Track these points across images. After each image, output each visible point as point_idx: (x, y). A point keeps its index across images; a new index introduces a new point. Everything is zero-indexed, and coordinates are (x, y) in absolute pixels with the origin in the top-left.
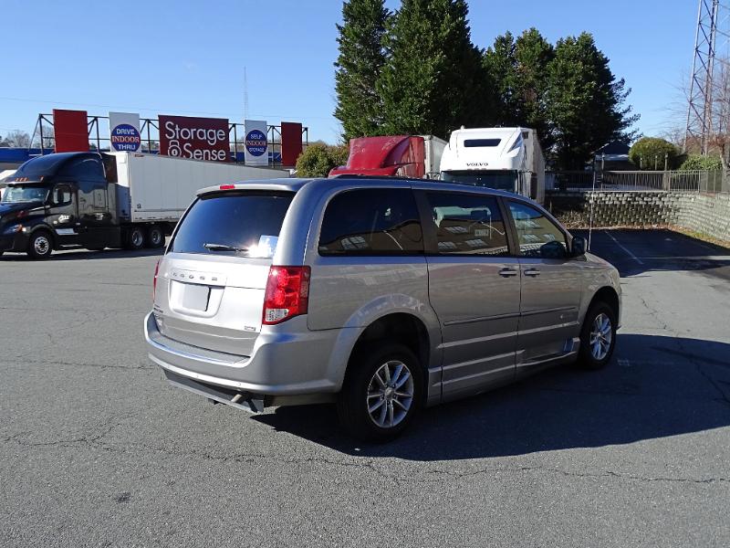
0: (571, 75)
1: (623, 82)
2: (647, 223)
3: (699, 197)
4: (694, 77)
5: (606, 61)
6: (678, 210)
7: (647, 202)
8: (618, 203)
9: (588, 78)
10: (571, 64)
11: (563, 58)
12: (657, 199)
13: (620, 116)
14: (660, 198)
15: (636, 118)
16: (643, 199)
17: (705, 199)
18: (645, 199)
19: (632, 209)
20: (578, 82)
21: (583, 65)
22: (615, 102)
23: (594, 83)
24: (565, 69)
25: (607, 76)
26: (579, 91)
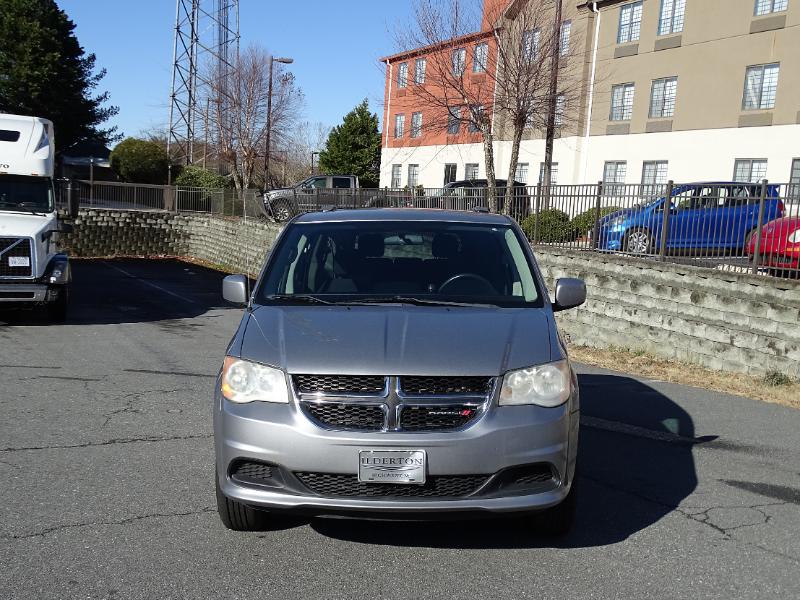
0: (24, 38)
1: (93, 58)
2: (152, 252)
3: (214, 222)
4: (176, 65)
5: (71, 26)
6: (187, 236)
7: (150, 224)
8: (114, 225)
9: (49, 47)
10: (24, 23)
11: (10, 11)
12: (163, 221)
13: (92, 104)
14: (166, 221)
15: (113, 111)
16: (145, 220)
17: (223, 223)
18: (148, 221)
19: (132, 232)
20: (35, 51)
21: (41, 27)
22: (86, 85)
23: (57, 55)
24: (14, 28)
25: (74, 48)
26: (37, 64)
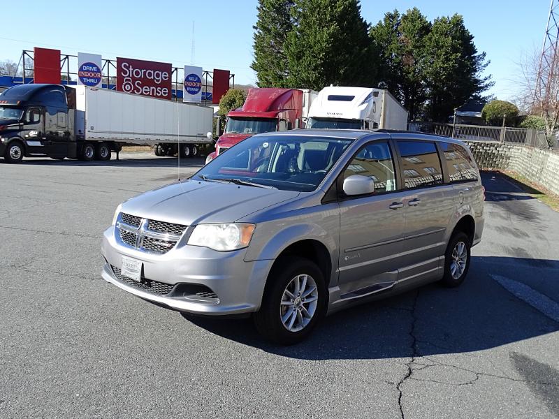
0: (442, 47)
1: (484, 54)
2: (485, 166)
3: (524, 149)
4: (543, 54)
5: (472, 37)
6: (508, 158)
7: (486, 150)
9: (455, 50)
10: (443, 38)
11: (437, 33)
12: (494, 149)
13: (477, 81)
14: (496, 148)
15: (492, 84)
16: (483, 147)
17: (527, 151)
18: (485, 148)
20: (447, 53)
21: (452, 39)
22: (476, 71)
23: (459, 55)
24: (437, 42)
25: (472, 50)
26: (447, 60)
